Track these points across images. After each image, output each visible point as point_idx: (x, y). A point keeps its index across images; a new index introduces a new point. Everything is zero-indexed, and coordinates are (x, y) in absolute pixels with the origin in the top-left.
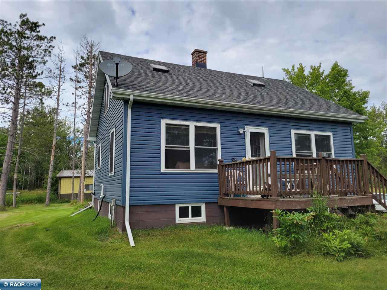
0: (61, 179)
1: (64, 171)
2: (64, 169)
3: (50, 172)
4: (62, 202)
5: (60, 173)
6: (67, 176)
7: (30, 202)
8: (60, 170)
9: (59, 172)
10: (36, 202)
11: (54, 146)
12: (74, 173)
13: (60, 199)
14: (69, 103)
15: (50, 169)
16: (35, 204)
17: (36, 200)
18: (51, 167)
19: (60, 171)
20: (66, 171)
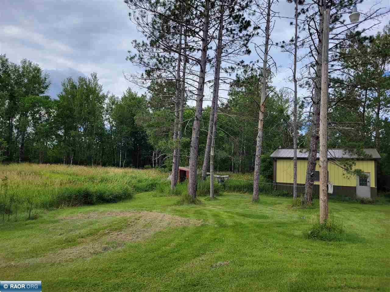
0: (276, 161)
1: (280, 150)
2: (280, 147)
3: (258, 147)
4: (279, 195)
5: (275, 152)
6: (285, 156)
7: (238, 190)
8: (276, 148)
9: (273, 152)
10: (245, 190)
11: (263, 105)
12: (295, 153)
13: (276, 190)
14: (285, 41)
15: (258, 142)
16: (244, 193)
17: (246, 188)
18: (258, 139)
19: (275, 150)
20: (283, 150)
